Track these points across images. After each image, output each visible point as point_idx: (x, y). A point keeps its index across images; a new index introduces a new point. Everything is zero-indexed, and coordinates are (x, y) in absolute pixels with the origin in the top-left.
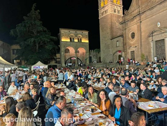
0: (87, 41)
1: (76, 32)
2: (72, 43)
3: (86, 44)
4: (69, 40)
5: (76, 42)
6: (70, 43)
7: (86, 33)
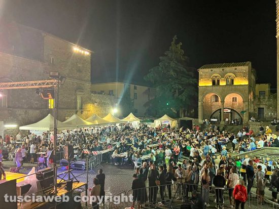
0: (246, 83)
1: (223, 70)
2: (215, 88)
3: (241, 87)
4: (211, 84)
5: (223, 86)
6: (211, 88)
7: (245, 68)
